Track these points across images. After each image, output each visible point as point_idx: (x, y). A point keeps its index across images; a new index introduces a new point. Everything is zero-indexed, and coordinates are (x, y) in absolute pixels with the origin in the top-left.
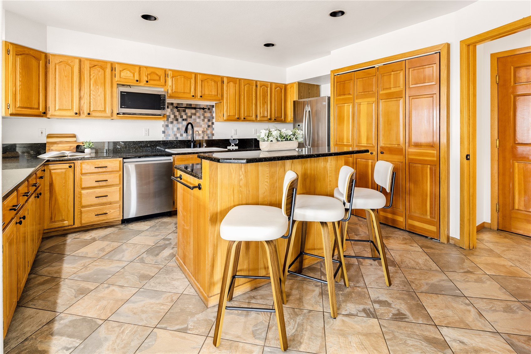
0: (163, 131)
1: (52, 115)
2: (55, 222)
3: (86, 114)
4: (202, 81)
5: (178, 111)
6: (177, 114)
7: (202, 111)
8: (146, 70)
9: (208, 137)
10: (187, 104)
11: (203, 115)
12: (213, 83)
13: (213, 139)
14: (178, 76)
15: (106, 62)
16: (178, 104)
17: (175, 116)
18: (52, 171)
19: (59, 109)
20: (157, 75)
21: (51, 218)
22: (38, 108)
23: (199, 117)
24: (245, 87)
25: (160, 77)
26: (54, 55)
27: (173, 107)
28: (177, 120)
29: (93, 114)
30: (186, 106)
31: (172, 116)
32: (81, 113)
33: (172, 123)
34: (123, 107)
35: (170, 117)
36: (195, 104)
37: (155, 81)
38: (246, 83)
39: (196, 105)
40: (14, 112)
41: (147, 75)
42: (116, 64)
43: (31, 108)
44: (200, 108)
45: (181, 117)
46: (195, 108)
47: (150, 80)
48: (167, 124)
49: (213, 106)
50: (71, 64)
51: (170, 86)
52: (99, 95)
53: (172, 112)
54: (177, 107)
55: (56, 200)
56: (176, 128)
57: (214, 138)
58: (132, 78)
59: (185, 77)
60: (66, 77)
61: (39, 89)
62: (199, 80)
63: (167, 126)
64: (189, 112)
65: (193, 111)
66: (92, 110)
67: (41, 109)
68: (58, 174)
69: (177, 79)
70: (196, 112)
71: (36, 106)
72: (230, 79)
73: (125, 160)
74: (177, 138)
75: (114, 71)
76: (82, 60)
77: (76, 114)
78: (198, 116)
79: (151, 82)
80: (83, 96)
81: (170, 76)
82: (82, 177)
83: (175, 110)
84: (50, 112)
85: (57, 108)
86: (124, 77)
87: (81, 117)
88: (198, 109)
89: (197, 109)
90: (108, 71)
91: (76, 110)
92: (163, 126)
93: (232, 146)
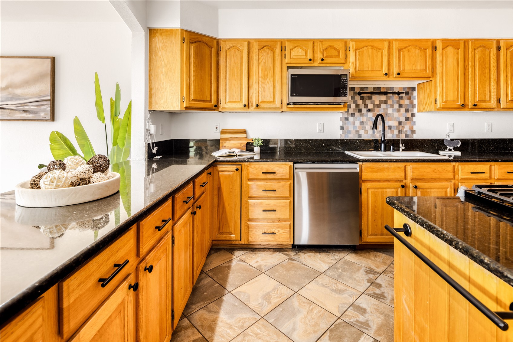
0: (341, 126)
1: (223, 109)
2: (222, 233)
3: (254, 106)
4: (399, 50)
5: (362, 98)
6: (360, 102)
7: (396, 97)
8: (321, 45)
9: (406, 136)
10: (374, 88)
11: (398, 102)
12: (418, 51)
13: (414, 138)
14: (363, 48)
15: (274, 41)
16: (362, 89)
17: (357, 106)
18: (220, 174)
19: (230, 102)
20: (335, 49)
21: (219, 229)
22: (210, 101)
23: (392, 106)
24: (476, 52)
25: (339, 52)
26: (225, 41)
27: (354, 93)
28: (360, 111)
29: (262, 105)
30: (372, 91)
31: (353, 106)
32: (250, 104)
33: (353, 115)
34: (294, 94)
35: (350, 108)
36: (386, 88)
37: (332, 58)
38: (478, 46)
39: (387, 88)
40: (189, 106)
41: (322, 50)
42: (286, 42)
43: (203, 101)
44: (393, 93)
45: (366, 106)
46: (385, 93)
47: (327, 57)
48: (346, 117)
49: (413, 89)
50: (241, 48)
51: (353, 63)
52: (268, 83)
53: (353, 101)
54: (359, 94)
55: (224, 208)
56: (359, 122)
57: (415, 137)
58: (304, 57)
59: (373, 47)
60: (235, 63)
61: (211, 79)
62: (396, 49)
63: (347, 119)
64: (377, 99)
65: (383, 98)
66: (260, 100)
67: (214, 102)
68: (226, 177)
69: (363, 52)
70: (388, 98)
71: (208, 99)
72: (448, 43)
73: (297, 166)
74: (360, 136)
75: (283, 51)
76: (251, 42)
77: (245, 106)
78: (391, 105)
79: (327, 60)
80: (252, 84)
81: (353, 48)
82: (249, 183)
83: (357, 97)
84: (222, 105)
85: (227, 101)
86: (295, 57)
87: (250, 110)
88: (391, 95)
89: (389, 95)
90: (278, 51)
91: (245, 102)
92: (341, 120)
93: (448, 150)
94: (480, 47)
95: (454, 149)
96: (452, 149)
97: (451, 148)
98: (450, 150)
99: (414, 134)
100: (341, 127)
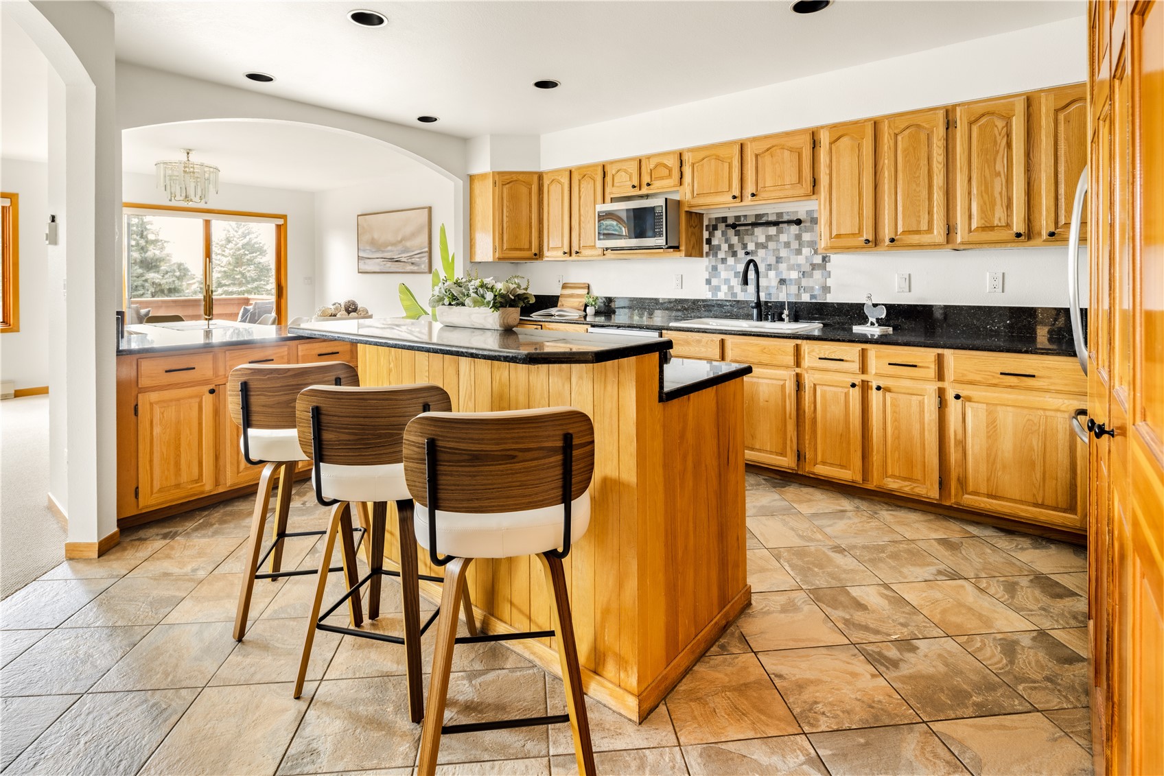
1: (545, 257)
4: (757, 156)
5: (737, 234)
6: (735, 240)
7: (794, 229)
9: (812, 296)
10: (757, 216)
11: (798, 237)
12: (787, 153)
13: (828, 301)
14: (703, 159)
15: (596, 166)
16: (738, 218)
17: (731, 246)
19: (553, 248)
20: (666, 166)
22: (530, 249)
23: (787, 245)
24: (899, 138)
25: (670, 170)
26: (547, 173)
27: (727, 226)
28: (734, 254)
29: (583, 252)
30: (754, 220)
31: (725, 247)
33: (724, 261)
35: (720, 250)
36: (777, 214)
37: (663, 179)
38: (903, 127)
39: (780, 215)
40: (501, 256)
41: (649, 171)
42: (609, 165)
43: (520, 250)
44: (789, 222)
45: (745, 246)
46: (776, 224)
47: (657, 179)
50: (562, 180)
51: (689, 185)
53: (724, 238)
54: (734, 226)
56: (733, 272)
57: (831, 298)
58: (629, 183)
59: (718, 158)
61: (531, 223)
62: (751, 155)
63: (715, 268)
64: (760, 234)
65: (772, 230)
66: (581, 246)
67: (534, 249)
69: (702, 165)
70: (780, 232)
71: (528, 246)
72: (840, 131)
74: (734, 295)
75: (605, 178)
76: (572, 170)
77: (567, 253)
78: (785, 243)
79: (656, 184)
81: (689, 162)
83: (731, 232)
84: (546, 253)
85: (550, 247)
86: (619, 184)
87: (572, 257)
88: (785, 226)
89: (781, 225)
90: (599, 179)
91: (566, 247)
92: (706, 271)
93: (869, 324)
94: (908, 127)
95: (877, 322)
96: (875, 323)
97: (874, 320)
98: (872, 324)
99: (828, 295)
100: (707, 280)
